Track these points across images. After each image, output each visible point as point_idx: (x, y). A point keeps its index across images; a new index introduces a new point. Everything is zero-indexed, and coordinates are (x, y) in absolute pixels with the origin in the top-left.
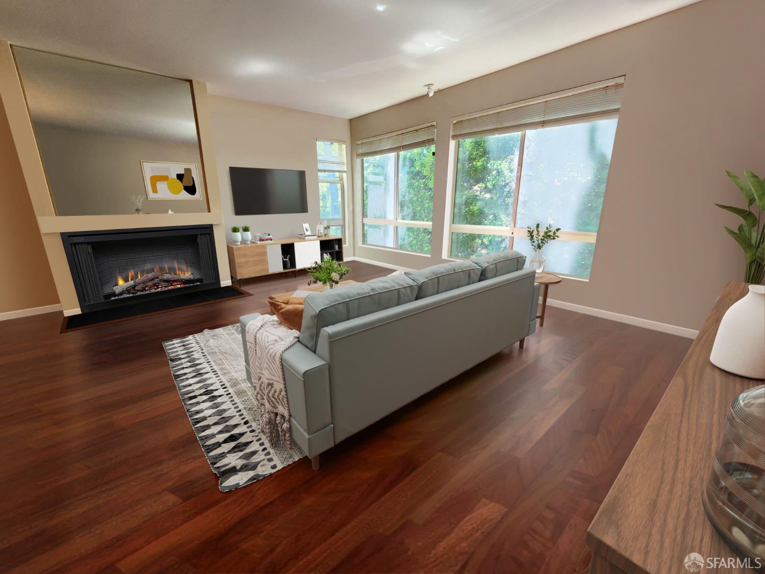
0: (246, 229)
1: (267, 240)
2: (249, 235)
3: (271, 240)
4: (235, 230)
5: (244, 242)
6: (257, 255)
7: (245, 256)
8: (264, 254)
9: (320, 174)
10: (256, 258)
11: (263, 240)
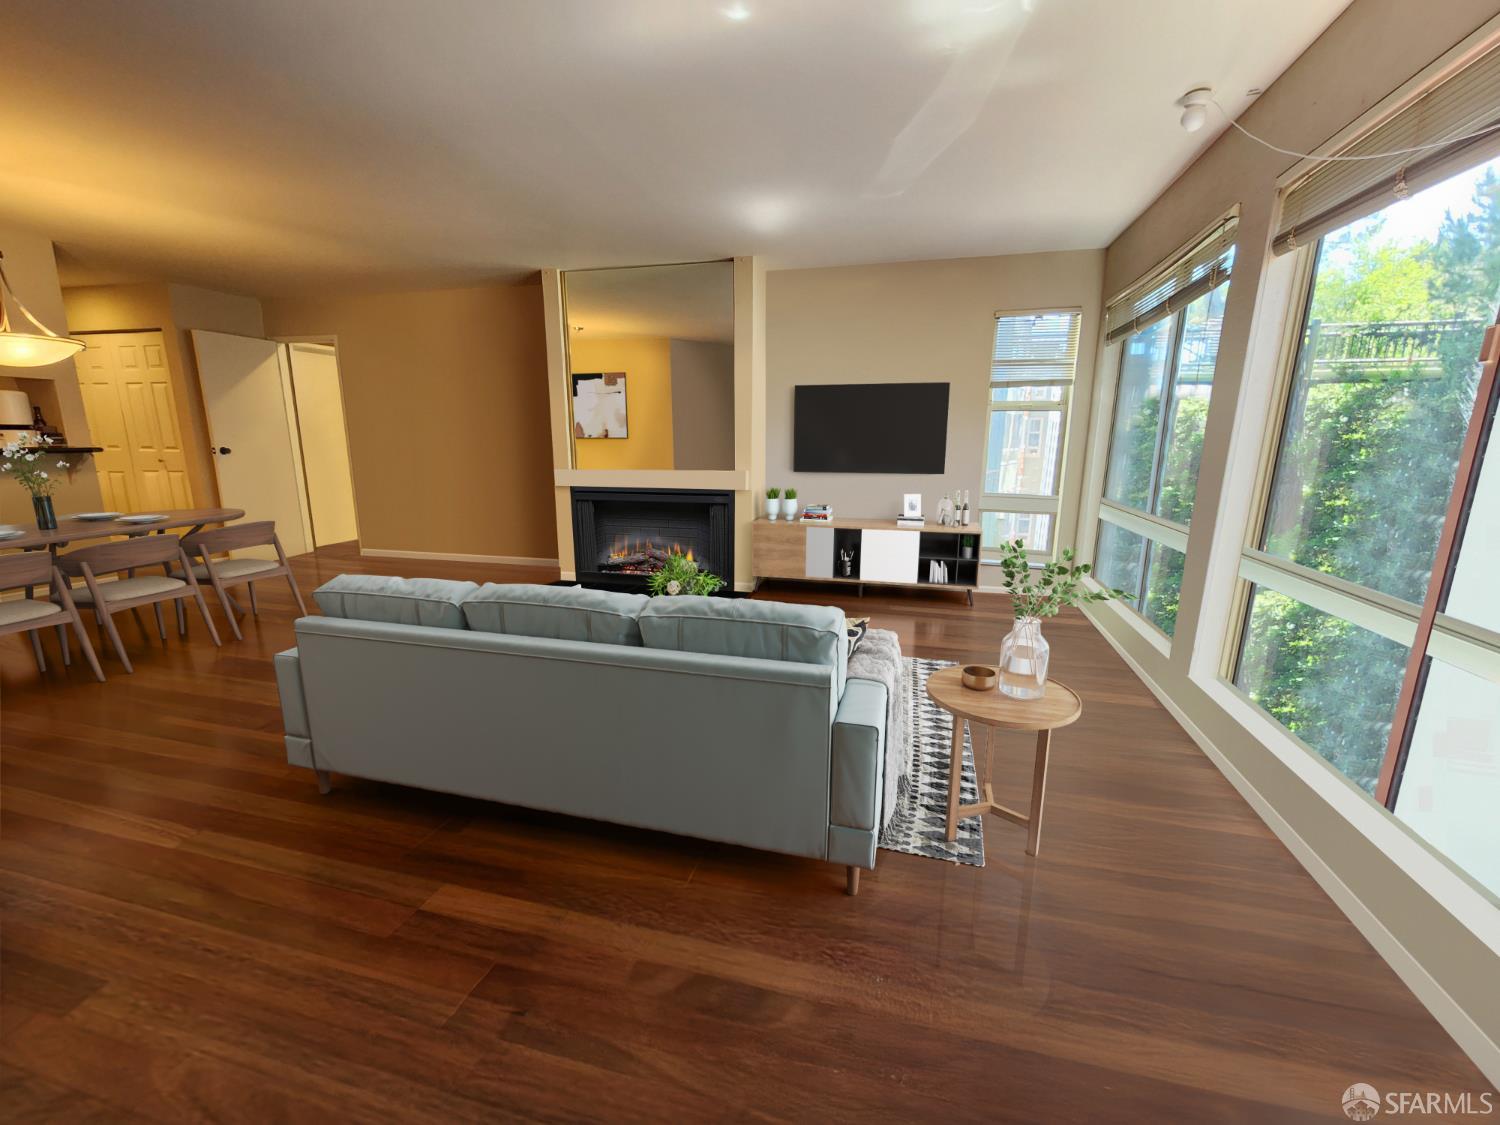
0: (790, 495)
1: (819, 517)
2: (792, 506)
3: (826, 518)
4: (773, 494)
5: (781, 516)
6: (788, 541)
7: (768, 539)
8: (801, 541)
9: (995, 394)
10: (787, 547)
11: (810, 517)
